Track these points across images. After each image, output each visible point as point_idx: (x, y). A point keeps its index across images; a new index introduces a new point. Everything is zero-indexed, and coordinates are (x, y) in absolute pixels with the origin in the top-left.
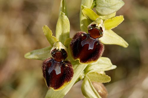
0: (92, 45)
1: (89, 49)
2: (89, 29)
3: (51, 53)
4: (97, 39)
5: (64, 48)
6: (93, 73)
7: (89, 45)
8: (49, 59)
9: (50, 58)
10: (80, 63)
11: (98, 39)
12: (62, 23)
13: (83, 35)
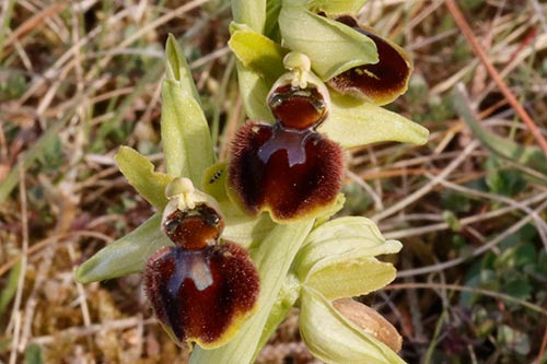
0: (299, 151)
1: (291, 165)
2: (275, 105)
3: (162, 228)
4: (311, 129)
5: (202, 198)
6: (327, 269)
7: (285, 151)
8: (161, 252)
9: (165, 250)
10: (275, 220)
11: (315, 129)
12: (179, 119)
13: (256, 130)
